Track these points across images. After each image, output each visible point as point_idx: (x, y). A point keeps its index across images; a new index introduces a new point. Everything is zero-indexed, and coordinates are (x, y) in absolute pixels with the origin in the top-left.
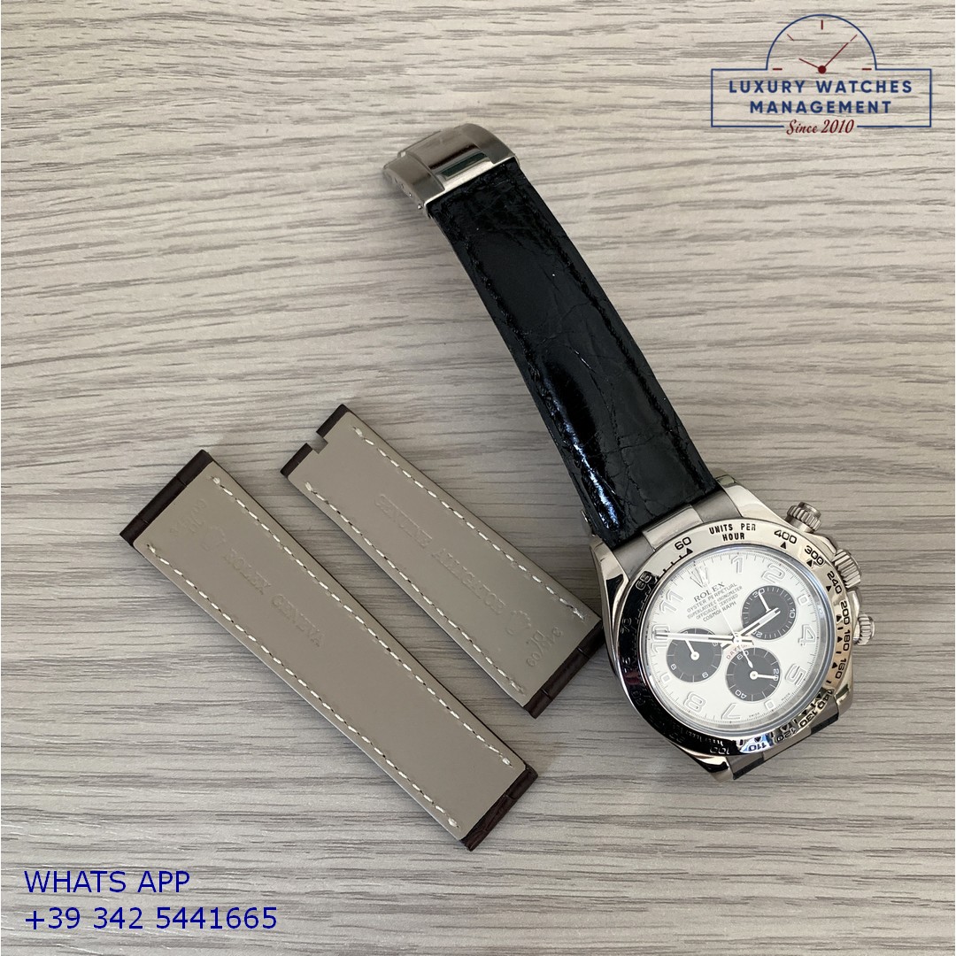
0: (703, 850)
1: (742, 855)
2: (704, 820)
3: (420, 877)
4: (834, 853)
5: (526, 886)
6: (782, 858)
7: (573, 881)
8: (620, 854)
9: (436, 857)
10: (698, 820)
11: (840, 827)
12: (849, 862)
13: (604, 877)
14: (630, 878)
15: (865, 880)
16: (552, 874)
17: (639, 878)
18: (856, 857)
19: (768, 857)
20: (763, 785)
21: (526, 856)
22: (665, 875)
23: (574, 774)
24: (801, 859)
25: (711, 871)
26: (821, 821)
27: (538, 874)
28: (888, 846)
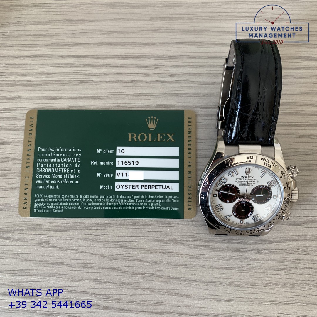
0: (119, 66)
1: (132, 67)
2: (120, 56)
3: (24, 75)
4: (163, 67)
5: (59, 77)
6: (145, 68)
7: (75, 76)
8: (91, 67)
9: (30, 69)
10: (118, 56)
11: (165, 58)
12: (168, 69)
13: (85, 74)
14: (94, 74)
15: (172, 75)
16: (68, 73)
17: (97, 74)
18: (170, 68)
19: (140, 68)
20: (140, 45)
21: (59, 68)
22: (105, 74)
23: (77, 43)
24: (151, 69)
25: (121, 72)
26: (159, 57)
27: (63, 73)
28: (181, 64)
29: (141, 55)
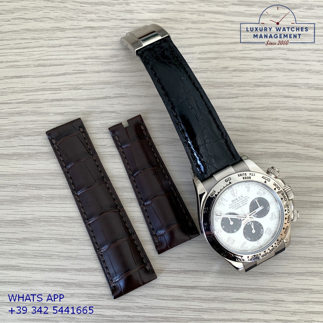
0: (233, 300)
1: (248, 303)
2: (234, 288)
3: (123, 309)
4: (282, 302)
5: (164, 313)
7: (183, 311)
8: (201, 301)
11: (285, 292)
12: (289, 306)
13: (195, 310)
14: (205, 311)
16: (175, 308)
17: (208, 311)
18: (291, 304)
19: (257, 303)
20: (256, 275)
21: (165, 301)
23: (185, 269)
24: (270, 304)
25: (236, 308)
27: (169, 308)
28: (303, 300)
29: (258, 287)
